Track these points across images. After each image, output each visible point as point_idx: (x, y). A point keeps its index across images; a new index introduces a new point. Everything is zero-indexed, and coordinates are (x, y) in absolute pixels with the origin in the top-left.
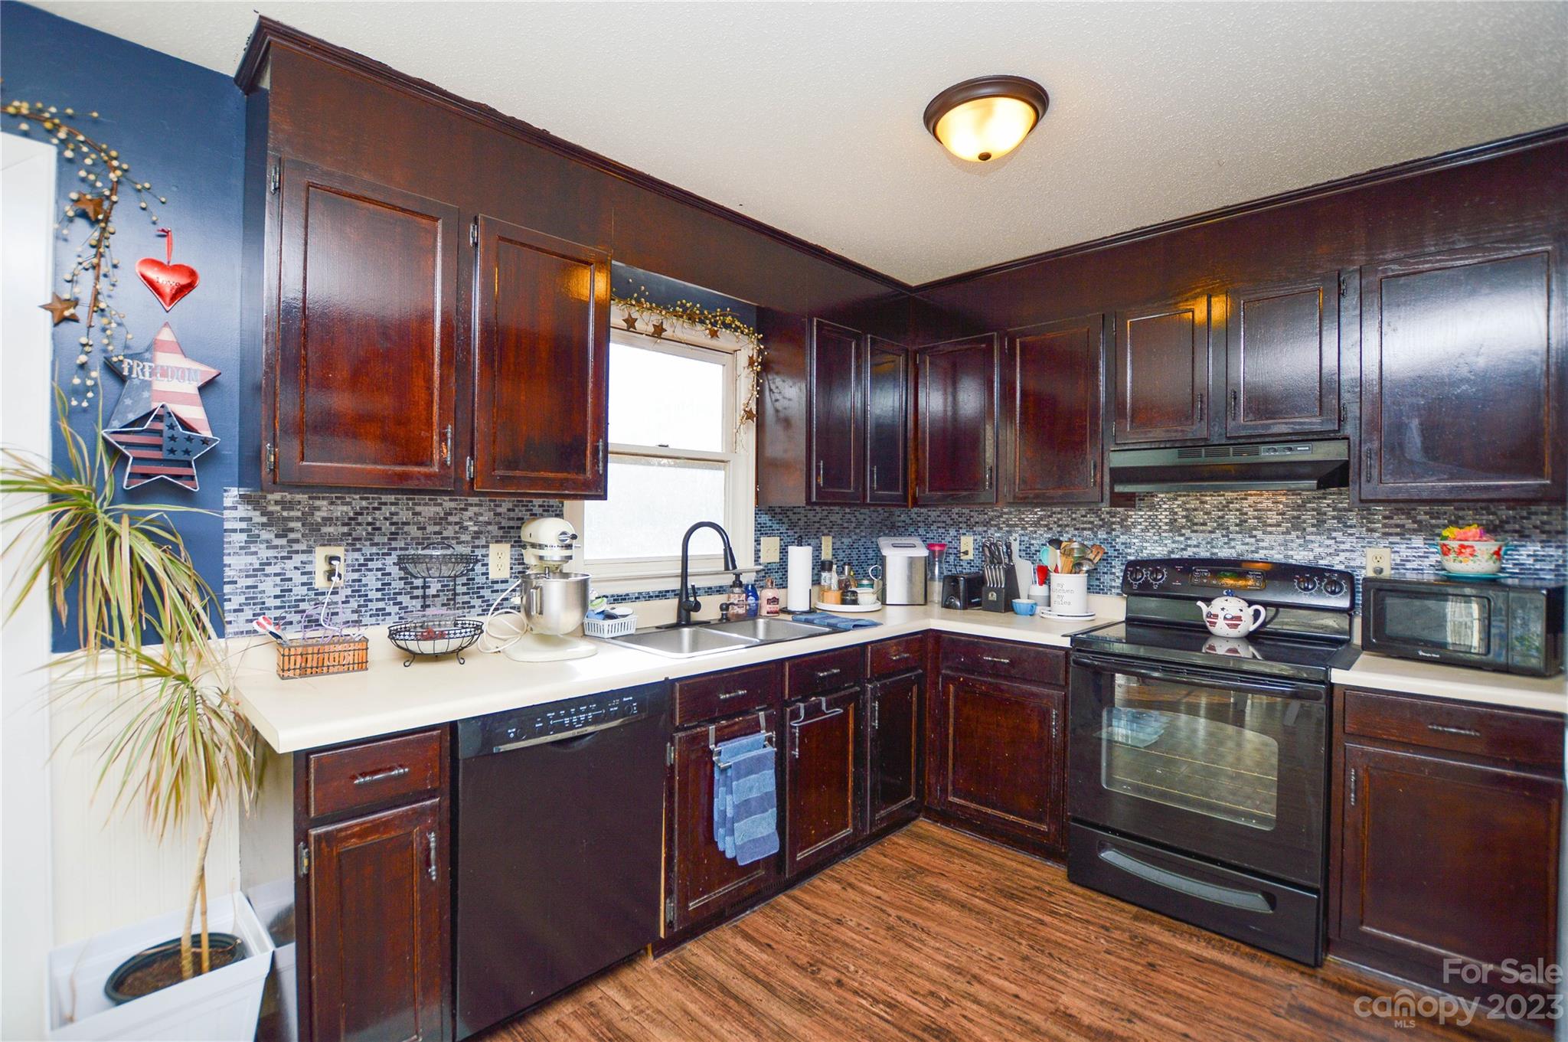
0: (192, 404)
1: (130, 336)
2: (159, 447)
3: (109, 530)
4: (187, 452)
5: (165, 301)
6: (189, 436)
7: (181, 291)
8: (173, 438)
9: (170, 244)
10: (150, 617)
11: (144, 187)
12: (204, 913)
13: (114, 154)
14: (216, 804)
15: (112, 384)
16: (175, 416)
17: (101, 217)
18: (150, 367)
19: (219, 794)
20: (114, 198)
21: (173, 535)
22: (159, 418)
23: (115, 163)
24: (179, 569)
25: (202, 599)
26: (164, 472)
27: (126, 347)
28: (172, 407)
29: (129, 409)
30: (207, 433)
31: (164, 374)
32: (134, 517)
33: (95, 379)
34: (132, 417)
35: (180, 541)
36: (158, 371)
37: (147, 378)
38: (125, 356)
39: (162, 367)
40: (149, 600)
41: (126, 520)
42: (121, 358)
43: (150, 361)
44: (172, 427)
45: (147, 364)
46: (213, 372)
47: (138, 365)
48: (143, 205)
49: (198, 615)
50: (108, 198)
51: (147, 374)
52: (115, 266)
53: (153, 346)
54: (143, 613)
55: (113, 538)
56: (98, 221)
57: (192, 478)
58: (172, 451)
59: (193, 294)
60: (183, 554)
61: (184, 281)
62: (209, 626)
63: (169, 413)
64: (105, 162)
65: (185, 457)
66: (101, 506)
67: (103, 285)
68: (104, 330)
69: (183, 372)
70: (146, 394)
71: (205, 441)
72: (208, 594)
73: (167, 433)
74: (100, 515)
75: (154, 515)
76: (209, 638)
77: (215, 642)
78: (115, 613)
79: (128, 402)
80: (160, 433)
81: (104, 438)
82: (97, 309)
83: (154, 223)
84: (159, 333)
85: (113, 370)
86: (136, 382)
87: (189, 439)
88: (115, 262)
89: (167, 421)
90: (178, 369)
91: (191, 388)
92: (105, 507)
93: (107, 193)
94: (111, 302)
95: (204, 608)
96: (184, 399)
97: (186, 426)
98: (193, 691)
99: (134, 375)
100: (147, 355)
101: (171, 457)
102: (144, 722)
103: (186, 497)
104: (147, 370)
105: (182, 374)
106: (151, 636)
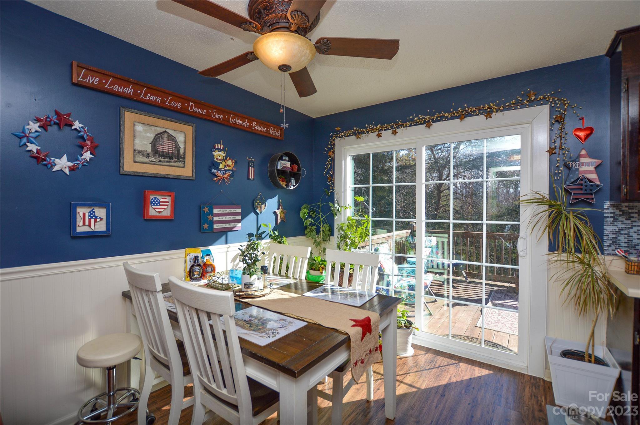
0: (593, 173)
1: (572, 155)
2: (582, 189)
3: (566, 216)
4: (591, 190)
5: (582, 141)
6: (592, 185)
7: (587, 136)
8: (586, 186)
9: (583, 121)
10: (578, 245)
11: (575, 106)
12: (593, 346)
13: (565, 99)
14: (600, 311)
15: (567, 171)
16: (587, 179)
17: (562, 120)
18: (578, 164)
19: (601, 307)
20: (566, 113)
21: (586, 218)
22: (582, 180)
23: (566, 102)
24: (587, 229)
25: (596, 240)
26: (583, 197)
27: (570, 158)
28: (586, 175)
29: (572, 178)
30: (598, 183)
31: (583, 165)
32: (574, 212)
33: (561, 170)
34: (572, 180)
35: (588, 220)
36: (581, 164)
37: (577, 167)
38: (571, 162)
39: (582, 163)
40: (578, 238)
41: (571, 213)
42: (569, 162)
43: (579, 161)
44: (585, 182)
45: (577, 163)
46: (600, 161)
47: (574, 164)
48: (575, 112)
49: (594, 245)
50: (564, 113)
51: (577, 166)
52: (566, 134)
53: (579, 156)
54: (576, 243)
55: (567, 218)
56: (561, 122)
57: (593, 199)
58: (586, 190)
59: (592, 136)
60: (589, 224)
61: (588, 132)
62: (598, 249)
63: (585, 178)
64: (563, 103)
65: (591, 192)
66: (564, 208)
67: (563, 141)
68: (564, 154)
69: (589, 163)
70: (577, 172)
71: (598, 186)
72: (598, 239)
73: (584, 184)
74: (563, 211)
75: (580, 211)
76: (598, 254)
77: (600, 256)
78: (567, 242)
79: (571, 176)
80: (582, 185)
81: (564, 187)
82: (561, 148)
83: (578, 116)
84: (581, 151)
85: (567, 166)
86: (574, 169)
87: (592, 186)
88: (566, 133)
89: (584, 180)
90: (587, 162)
91: (592, 168)
92: (564, 209)
93: (564, 112)
94: (565, 145)
95: (596, 243)
96: (590, 172)
97: (590, 181)
98: (592, 271)
99: (573, 167)
100: (577, 160)
101: (586, 192)
102: (576, 277)
103: (590, 205)
104: (577, 164)
105: (588, 164)
106: (578, 250)
